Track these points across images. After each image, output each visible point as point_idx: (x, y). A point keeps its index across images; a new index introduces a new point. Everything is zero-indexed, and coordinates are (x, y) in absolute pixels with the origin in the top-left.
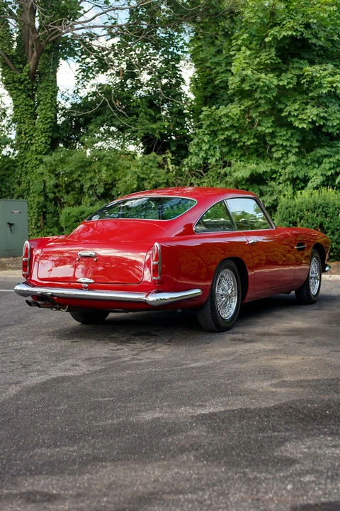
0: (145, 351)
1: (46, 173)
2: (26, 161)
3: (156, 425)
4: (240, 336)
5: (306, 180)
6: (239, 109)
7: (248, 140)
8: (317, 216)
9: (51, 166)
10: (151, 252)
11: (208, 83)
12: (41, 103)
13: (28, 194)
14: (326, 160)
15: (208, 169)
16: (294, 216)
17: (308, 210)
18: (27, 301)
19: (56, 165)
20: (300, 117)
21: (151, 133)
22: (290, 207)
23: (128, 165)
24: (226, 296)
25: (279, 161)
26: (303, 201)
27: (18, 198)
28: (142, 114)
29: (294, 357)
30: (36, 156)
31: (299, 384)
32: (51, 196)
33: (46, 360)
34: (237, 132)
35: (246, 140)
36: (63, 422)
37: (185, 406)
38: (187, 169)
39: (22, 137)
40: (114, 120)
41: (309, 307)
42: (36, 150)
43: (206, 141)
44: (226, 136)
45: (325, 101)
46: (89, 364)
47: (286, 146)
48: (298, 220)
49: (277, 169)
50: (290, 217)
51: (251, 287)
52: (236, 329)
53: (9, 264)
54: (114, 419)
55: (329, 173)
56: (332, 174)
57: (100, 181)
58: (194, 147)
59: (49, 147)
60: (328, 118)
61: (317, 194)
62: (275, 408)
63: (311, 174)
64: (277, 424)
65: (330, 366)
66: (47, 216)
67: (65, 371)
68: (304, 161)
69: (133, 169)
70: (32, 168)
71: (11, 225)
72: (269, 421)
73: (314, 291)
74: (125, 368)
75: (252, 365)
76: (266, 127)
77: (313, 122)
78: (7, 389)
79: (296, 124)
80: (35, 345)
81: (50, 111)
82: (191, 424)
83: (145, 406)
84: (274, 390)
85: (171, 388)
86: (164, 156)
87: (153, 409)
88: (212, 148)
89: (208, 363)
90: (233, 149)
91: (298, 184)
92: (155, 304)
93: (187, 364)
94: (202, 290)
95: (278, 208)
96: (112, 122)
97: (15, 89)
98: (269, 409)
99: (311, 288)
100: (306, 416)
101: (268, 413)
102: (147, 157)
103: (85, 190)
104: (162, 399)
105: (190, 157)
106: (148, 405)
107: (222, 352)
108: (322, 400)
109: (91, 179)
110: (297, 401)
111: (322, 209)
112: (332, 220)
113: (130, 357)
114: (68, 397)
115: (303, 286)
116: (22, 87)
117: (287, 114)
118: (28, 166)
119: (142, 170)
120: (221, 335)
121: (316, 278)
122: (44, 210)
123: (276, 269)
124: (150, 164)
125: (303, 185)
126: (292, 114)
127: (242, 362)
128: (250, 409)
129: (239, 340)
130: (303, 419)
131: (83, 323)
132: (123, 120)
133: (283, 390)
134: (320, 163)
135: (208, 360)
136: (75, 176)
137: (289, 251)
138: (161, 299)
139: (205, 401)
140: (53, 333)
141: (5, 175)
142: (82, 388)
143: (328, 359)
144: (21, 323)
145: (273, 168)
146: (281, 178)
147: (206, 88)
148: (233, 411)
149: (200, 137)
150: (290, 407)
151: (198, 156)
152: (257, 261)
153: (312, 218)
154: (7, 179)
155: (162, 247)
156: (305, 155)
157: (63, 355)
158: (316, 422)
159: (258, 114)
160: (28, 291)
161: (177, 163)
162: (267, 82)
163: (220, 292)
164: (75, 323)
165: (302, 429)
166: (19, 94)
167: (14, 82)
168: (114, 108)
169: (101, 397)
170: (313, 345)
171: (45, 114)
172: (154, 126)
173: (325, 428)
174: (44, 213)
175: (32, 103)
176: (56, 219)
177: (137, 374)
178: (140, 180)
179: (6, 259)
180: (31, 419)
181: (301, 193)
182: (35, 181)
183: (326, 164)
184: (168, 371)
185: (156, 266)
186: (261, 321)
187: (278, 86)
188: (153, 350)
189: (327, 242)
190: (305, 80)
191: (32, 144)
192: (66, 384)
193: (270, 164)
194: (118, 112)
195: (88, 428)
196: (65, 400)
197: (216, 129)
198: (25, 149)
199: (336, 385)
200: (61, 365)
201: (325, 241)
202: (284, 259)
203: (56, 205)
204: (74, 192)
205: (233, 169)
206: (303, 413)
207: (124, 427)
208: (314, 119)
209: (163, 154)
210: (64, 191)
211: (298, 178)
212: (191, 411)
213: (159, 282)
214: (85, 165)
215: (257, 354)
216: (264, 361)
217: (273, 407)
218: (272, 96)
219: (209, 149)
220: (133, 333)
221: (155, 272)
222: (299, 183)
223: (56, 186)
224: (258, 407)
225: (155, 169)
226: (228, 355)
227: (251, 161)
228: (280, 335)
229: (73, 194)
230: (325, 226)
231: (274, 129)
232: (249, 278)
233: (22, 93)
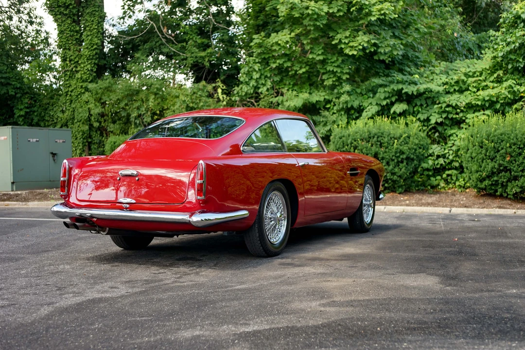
0: (189, 274)
1: (92, 100)
2: (70, 89)
3: (196, 342)
4: (289, 261)
5: (360, 110)
6: (289, 36)
7: (301, 68)
8: (372, 146)
9: (97, 93)
10: (194, 171)
11: (260, 11)
12: (87, 29)
13: (73, 124)
14: (381, 90)
15: (260, 99)
16: (348, 145)
17: (362, 140)
18: (65, 223)
19: (103, 93)
20: (351, 44)
21: (200, 61)
22: (344, 136)
23: (177, 94)
24: (275, 219)
25: (333, 91)
26: (357, 130)
27: (61, 127)
28: (191, 41)
29: (345, 280)
30: (81, 84)
31: (350, 304)
32: (96, 125)
33: (82, 283)
34: (289, 60)
35: (298, 69)
36: (96, 340)
37: (228, 325)
38: (238, 99)
39: (67, 64)
40: (162, 47)
41: (362, 235)
42: (81, 78)
43: (257, 70)
44: (278, 65)
45: (377, 28)
46: (129, 287)
47: (337, 72)
48: (352, 150)
49: (330, 98)
50: (344, 147)
51: (301, 212)
52: (285, 255)
53: (51, 194)
54: (151, 337)
55: (384, 103)
56: (387, 104)
57: (147, 110)
58: (245, 76)
59: (95, 74)
60: (380, 45)
61: (372, 124)
62: (323, 326)
63: (365, 104)
64: (325, 340)
65: (382, 287)
66: (92, 147)
67: (102, 293)
68: (359, 91)
69: (182, 98)
70: (77, 96)
71: (54, 155)
72: (316, 338)
73: (367, 220)
74: (167, 290)
75: (300, 286)
76: (317, 55)
77: (364, 49)
78: (38, 309)
79: (347, 51)
80: (73, 268)
81: (96, 37)
82: (233, 341)
83: (185, 324)
84: (322, 309)
85: (213, 308)
86: (214, 85)
87: (193, 327)
88: (263, 77)
89: (254, 285)
90: (285, 78)
91: (352, 115)
92: (199, 225)
93: (232, 286)
94: (249, 211)
95: (331, 138)
96: (160, 50)
97: (60, 14)
98: (317, 327)
99: (365, 216)
100: (356, 332)
101: (316, 329)
102: (196, 85)
103: (132, 119)
104: (204, 318)
105: (241, 86)
106: (188, 324)
107: (270, 276)
108: (374, 318)
109: (138, 108)
110: (347, 319)
111: (377, 139)
112: (387, 150)
113: (173, 280)
114: (103, 317)
115: (356, 212)
116: (67, 12)
117: (337, 41)
118: (73, 94)
119: (191, 99)
120: (270, 259)
121: (369, 206)
122: (90, 140)
123: (328, 196)
124: (199, 93)
125: (357, 115)
126: (343, 41)
127: (290, 284)
128: (296, 326)
129: (289, 264)
130: (352, 336)
131: (125, 249)
132: (172, 47)
133: (333, 309)
134: (375, 93)
135: (254, 282)
136: (122, 105)
137: (343, 178)
138: (206, 220)
139: (250, 320)
140: (93, 257)
141: (48, 104)
142: (119, 309)
143: (381, 281)
144: (60, 249)
145: (327, 97)
146: (335, 108)
147: (259, 16)
148: (279, 329)
149: (250, 65)
150: (340, 325)
151: (249, 85)
152: (307, 187)
153: (366, 148)
154: (51, 108)
155: (208, 165)
156: (359, 85)
157: (101, 278)
158: (366, 338)
159: (309, 41)
160: (65, 212)
161: (228, 93)
162: (317, 10)
163: (269, 215)
164: (117, 249)
165: (352, 345)
166: (64, 19)
167: (59, 6)
168: (163, 34)
169: (139, 316)
170: (365, 269)
171: (91, 40)
172: (203, 54)
173: (375, 344)
174: (90, 143)
175: (78, 28)
176: (102, 149)
177: (179, 295)
178: (189, 109)
179: (48, 190)
180: (62, 338)
181: (355, 123)
182: (80, 110)
183: (381, 94)
184: (212, 293)
185: (201, 185)
186: (312, 247)
187: (328, 13)
188: (197, 273)
189: (381, 170)
190: (354, 8)
191: (77, 72)
192: (102, 305)
193: (324, 94)
194: (166, 38)
195: (122, 346)
196: (100, 320)
197: (267, 56)
198: (70, 77)
199: (388, 304)
200: (98, 287)
201: (379, 168)
202: (337, 186)
203: (102, 135)
204: (121, 122)
205: (285, 98)
206: (352, 330)
207: (161, 344)
208: (365, 45)
209: (213, 83)
210: (110, 121)
211: (352, 107)
212: (233, 329)
213: (204, 201)
214: (132, 94)
215: (306, 277)
216: (313, 283)
217: (321, 325)
218: (322, 24)
219: (260, 78)
220: (178, 257)
221: (199, 192)
222: (353, 113)
223: (102, 115)
224: (306, 324)
225: (204, 99)
226: (275, 278)
227: (304, 90)
228: (332, 260)
229: (120, 124)
230: (380, 156)
231: (325, 57)
232: (300, 203)
233: (67, 19)
